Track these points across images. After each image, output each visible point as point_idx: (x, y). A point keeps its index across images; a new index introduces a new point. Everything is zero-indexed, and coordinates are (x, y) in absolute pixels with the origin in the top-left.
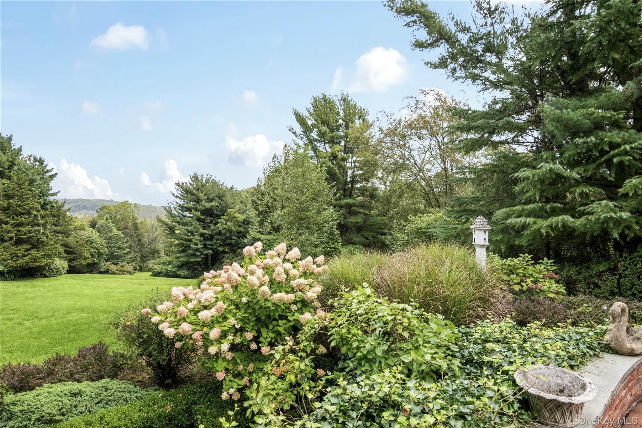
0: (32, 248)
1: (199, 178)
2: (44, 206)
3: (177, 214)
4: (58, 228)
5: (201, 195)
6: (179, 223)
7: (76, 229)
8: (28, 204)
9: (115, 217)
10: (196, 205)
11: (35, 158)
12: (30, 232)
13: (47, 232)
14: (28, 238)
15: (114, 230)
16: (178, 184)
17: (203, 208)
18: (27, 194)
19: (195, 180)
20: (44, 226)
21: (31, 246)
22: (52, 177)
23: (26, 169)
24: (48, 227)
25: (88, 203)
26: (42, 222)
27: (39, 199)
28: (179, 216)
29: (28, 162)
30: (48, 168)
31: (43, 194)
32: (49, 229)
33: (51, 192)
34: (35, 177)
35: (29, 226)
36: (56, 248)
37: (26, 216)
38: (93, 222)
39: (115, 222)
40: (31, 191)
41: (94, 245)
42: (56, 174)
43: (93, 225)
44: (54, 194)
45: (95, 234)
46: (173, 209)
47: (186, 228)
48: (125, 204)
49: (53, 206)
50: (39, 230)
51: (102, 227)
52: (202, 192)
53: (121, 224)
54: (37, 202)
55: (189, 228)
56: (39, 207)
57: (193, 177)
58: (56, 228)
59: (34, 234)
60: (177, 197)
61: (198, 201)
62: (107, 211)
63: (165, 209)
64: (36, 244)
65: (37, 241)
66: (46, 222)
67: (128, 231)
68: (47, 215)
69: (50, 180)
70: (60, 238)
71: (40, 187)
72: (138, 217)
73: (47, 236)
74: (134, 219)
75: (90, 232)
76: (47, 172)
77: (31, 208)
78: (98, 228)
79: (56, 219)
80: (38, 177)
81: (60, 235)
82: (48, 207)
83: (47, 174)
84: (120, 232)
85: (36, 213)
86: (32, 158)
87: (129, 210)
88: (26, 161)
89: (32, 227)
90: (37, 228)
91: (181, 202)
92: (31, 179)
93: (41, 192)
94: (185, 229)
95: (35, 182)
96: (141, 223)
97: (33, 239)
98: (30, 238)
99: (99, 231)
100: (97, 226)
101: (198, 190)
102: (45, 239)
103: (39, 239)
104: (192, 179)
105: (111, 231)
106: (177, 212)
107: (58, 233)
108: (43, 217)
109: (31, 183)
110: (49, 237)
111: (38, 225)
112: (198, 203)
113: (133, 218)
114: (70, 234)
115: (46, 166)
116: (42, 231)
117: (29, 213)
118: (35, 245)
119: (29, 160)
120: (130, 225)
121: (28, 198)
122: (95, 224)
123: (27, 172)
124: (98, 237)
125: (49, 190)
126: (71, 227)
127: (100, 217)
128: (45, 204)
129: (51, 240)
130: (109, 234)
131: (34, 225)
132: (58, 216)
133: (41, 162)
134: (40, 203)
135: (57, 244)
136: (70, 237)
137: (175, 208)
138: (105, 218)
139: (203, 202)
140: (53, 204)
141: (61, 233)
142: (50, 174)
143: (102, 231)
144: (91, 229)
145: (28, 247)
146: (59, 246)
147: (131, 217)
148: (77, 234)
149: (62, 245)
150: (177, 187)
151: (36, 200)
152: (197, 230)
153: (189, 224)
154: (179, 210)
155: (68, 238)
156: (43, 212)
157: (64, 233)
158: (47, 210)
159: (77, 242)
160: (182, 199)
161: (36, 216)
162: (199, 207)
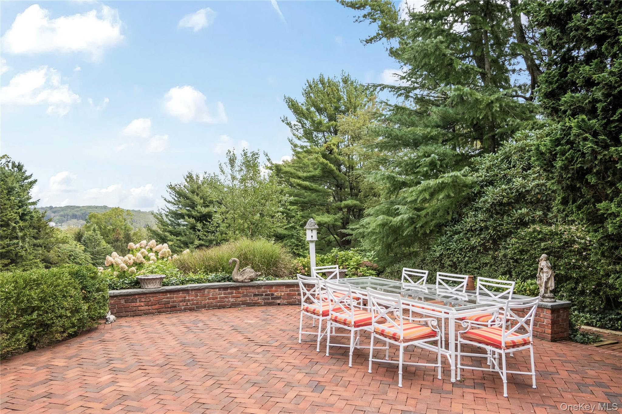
0: (11, 263)
1: (195, 177)
2: (22, 217)
3: (169, 222)
4: (38, 241)
5: (196, 199)
6: (171, 233)
7: (58, 241)
8: (6, 215)
9: (105, 227)
10: (191, 211)
11: (14, 164)
12: (8, 245)
13: (26, 246)
14: (7, 252)
15: (103, 243)
16: (171, 187)
17: (198, 215)
18: (5, 204)
19: (190, 180)
20: (23, 238)
21: (9, 261)
22: (32, 183)
23: (5, 176)
24: (27, 240)
25: (77, 211)
26: (20, 234)
27: (17, 209)
28: (171, 225)
29: (7, 168)
30: (27, 174)
31: (22, 204)
32: (29, 242)
33: (30, 201)
34: (14, 185)
35: (8, 240)
36: (35, 263)
37: (5, 229)
38: (79, 233)
39: (105, 234)
40: (10, 200)
41: (78, 260)
42: (36, 181)
43: (79, 237)
44: (34, 203)
45: (79, 248)
46: (164, 217)
47: (178, 238)
48: (117, 211)
49: (32, 217)
50: (18, 244)
51: (89, 240)
52: (197, 195)
53: (112, 237)
54: (16, 213)
55: (183, 239)
56: (18, 218)
57: (188, 177)
58: (35, 241)
59: (12, 248)
60: (169, 202)
61: (193, 206)
62: (96, 220)
63: (155, 216)
64: (15, 258)
65: (16, 255)
66: (25, 235)
67: (119, 244)
68: (26, 227)
69: (30, 188)
70: (40, 252)
71: (19, 196)
72: (132, 227)
73: (26, 250)
74: (127, 230)
75: (74, 246)
76: (26, 178)
77: (9, 220)
78: (84, 241)
79: (35, 231)
80: (17, 185)
81: (40, 248)
82: (28, 217)
83: (26, 181)
84: (109, 246)
85: (14, 225)
86: (10, 165)
87: (121, 219)
88: (4, 168)
89: (10, 241)
90: (15, 241)
91: (173, 208)
92: (10, 188)
93: (20, 202)
94: (177, 240)
95: (14, 190)
96: (135, 234)
97: (11, 253)
98: (8, 252)
99: (85, 244)
100: (83, 238)
101: (193, 192)
102: (23, 253)
103: (17, 253)
104: (186, 180)
105: (99, 245)
106: (169, 220)
107: (38, 246)
108: (21, 229)
109: (9, 192)
110: (29, 251)
111: (17, 238)
112: (193, 208)
113: (126, 228)
114: (51, 248)
115: (24, 172)
116: (21, 244)
117: (7, 225)
118: (14, 260)
119: (8, 166)
120: (121, 236)
121: (6, 209)
122: (82, 236)
123: (6, 179)
124: (82, 252)
125: (29, 199)
126: (52, 239)
127: (88, 228)
128: (23, 214)
129: (30, 254)
130: (97, 248)
131: (13, 238)
132: (39, 228)
133: (20, 167)
134: (19, 213)
135: (36, 259)
136: (51, 251)
137: (167, 215)
138: (92, 228)
139: (199, 207)
140: (33, 214)
141: (41, 247)
142: (30, 180)
143: (89, 244)
144: (75, 242)
145: (6, 261)
146: (38, 260)
147: (123, 227)
148: (59, 248)
149: (43, 260)
150: (169, 190)
151: (15, 210)
152: (191, 241)
153: (183, 234)
154: (172, 217)
155: (49, 252)
156: (21, 224)
157: (45, 247)
158: (27, 221)
159: (59, 256)
160: (175, 204)
161: (14, 227)
162: (194, 213)
